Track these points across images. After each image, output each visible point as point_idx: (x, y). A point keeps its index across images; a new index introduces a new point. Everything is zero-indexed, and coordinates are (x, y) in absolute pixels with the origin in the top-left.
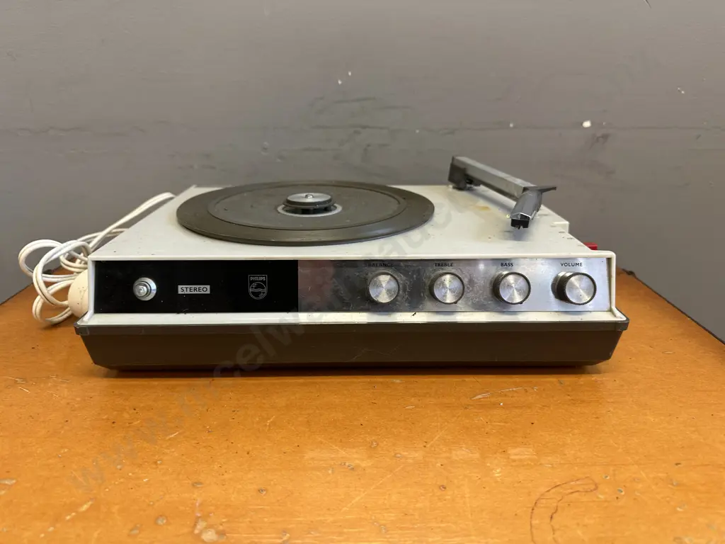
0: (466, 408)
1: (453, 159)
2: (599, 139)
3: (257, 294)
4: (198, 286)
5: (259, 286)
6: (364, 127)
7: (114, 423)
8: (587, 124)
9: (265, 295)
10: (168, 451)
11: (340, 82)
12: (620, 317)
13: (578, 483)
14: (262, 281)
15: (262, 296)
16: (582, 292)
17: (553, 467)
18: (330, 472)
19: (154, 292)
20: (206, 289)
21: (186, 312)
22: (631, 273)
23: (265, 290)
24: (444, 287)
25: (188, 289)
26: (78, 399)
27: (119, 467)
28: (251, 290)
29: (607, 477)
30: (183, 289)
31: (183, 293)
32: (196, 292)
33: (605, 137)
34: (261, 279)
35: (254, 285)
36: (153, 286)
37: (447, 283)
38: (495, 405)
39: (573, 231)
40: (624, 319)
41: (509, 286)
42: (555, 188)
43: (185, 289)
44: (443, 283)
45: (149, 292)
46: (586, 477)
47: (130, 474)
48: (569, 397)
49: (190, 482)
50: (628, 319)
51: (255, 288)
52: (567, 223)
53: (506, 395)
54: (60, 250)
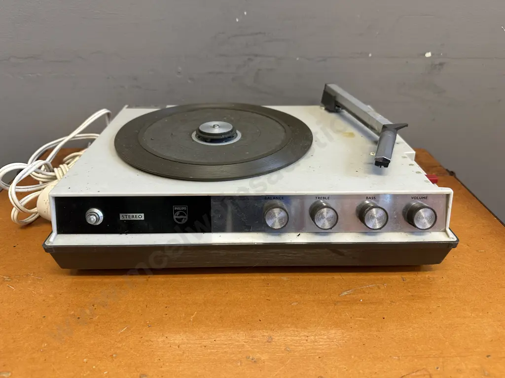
0: (335, 305)
1: (326, 85)
2: (437, 66)
3: (180, 220)
4: (134, 214)
5: (181, 214)
6: (256, 56)
7: (79, 318)
8: (428, 55)
9: (186, 220)
10: (120, 345)
11: (237, 20)
12: (452, 238)
13: (418, 373)
14: (183, 210)
15: (184, 222)
16: (426, 221)
17: (399, 359)
18: (239, 364)
19: (102, 219)
20: (141, 217)
21: (127, 233)
22: (452, 173)
23: (186, 217)
24: (323, 217)
25: (128, 216)
26: (51, 296)
27: (85, 360)
28: (175, 217)
29: (438, 368)
30: (123, 217)
31: (123, 219)
32: (133, 219)
33: (441, 64)
34: (183, 208)
35: (178, 213)
36: (100, 214)
37: (325, 214)
38: (356, 301)
39: (418, 159)
40: (455, 239)
41: (373, 217)
42: (407, 126)
43: (125, 217)
44: (322, 214)
45: (98, 219)
46: (423, 369)
47: (94, 367)
48: (410, 294)
49: (139, 374)
50: (458, 240)
51: (179, 215)
52: (414, 152)
53: (364, 292)
54: (27, 171)
